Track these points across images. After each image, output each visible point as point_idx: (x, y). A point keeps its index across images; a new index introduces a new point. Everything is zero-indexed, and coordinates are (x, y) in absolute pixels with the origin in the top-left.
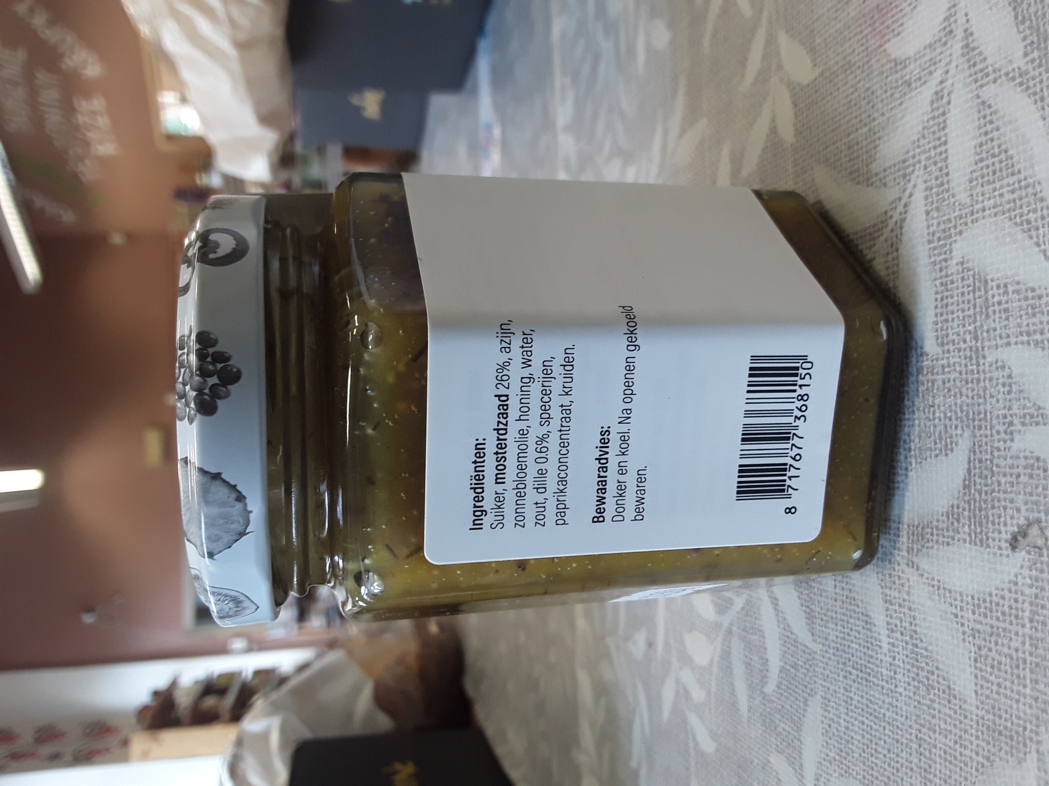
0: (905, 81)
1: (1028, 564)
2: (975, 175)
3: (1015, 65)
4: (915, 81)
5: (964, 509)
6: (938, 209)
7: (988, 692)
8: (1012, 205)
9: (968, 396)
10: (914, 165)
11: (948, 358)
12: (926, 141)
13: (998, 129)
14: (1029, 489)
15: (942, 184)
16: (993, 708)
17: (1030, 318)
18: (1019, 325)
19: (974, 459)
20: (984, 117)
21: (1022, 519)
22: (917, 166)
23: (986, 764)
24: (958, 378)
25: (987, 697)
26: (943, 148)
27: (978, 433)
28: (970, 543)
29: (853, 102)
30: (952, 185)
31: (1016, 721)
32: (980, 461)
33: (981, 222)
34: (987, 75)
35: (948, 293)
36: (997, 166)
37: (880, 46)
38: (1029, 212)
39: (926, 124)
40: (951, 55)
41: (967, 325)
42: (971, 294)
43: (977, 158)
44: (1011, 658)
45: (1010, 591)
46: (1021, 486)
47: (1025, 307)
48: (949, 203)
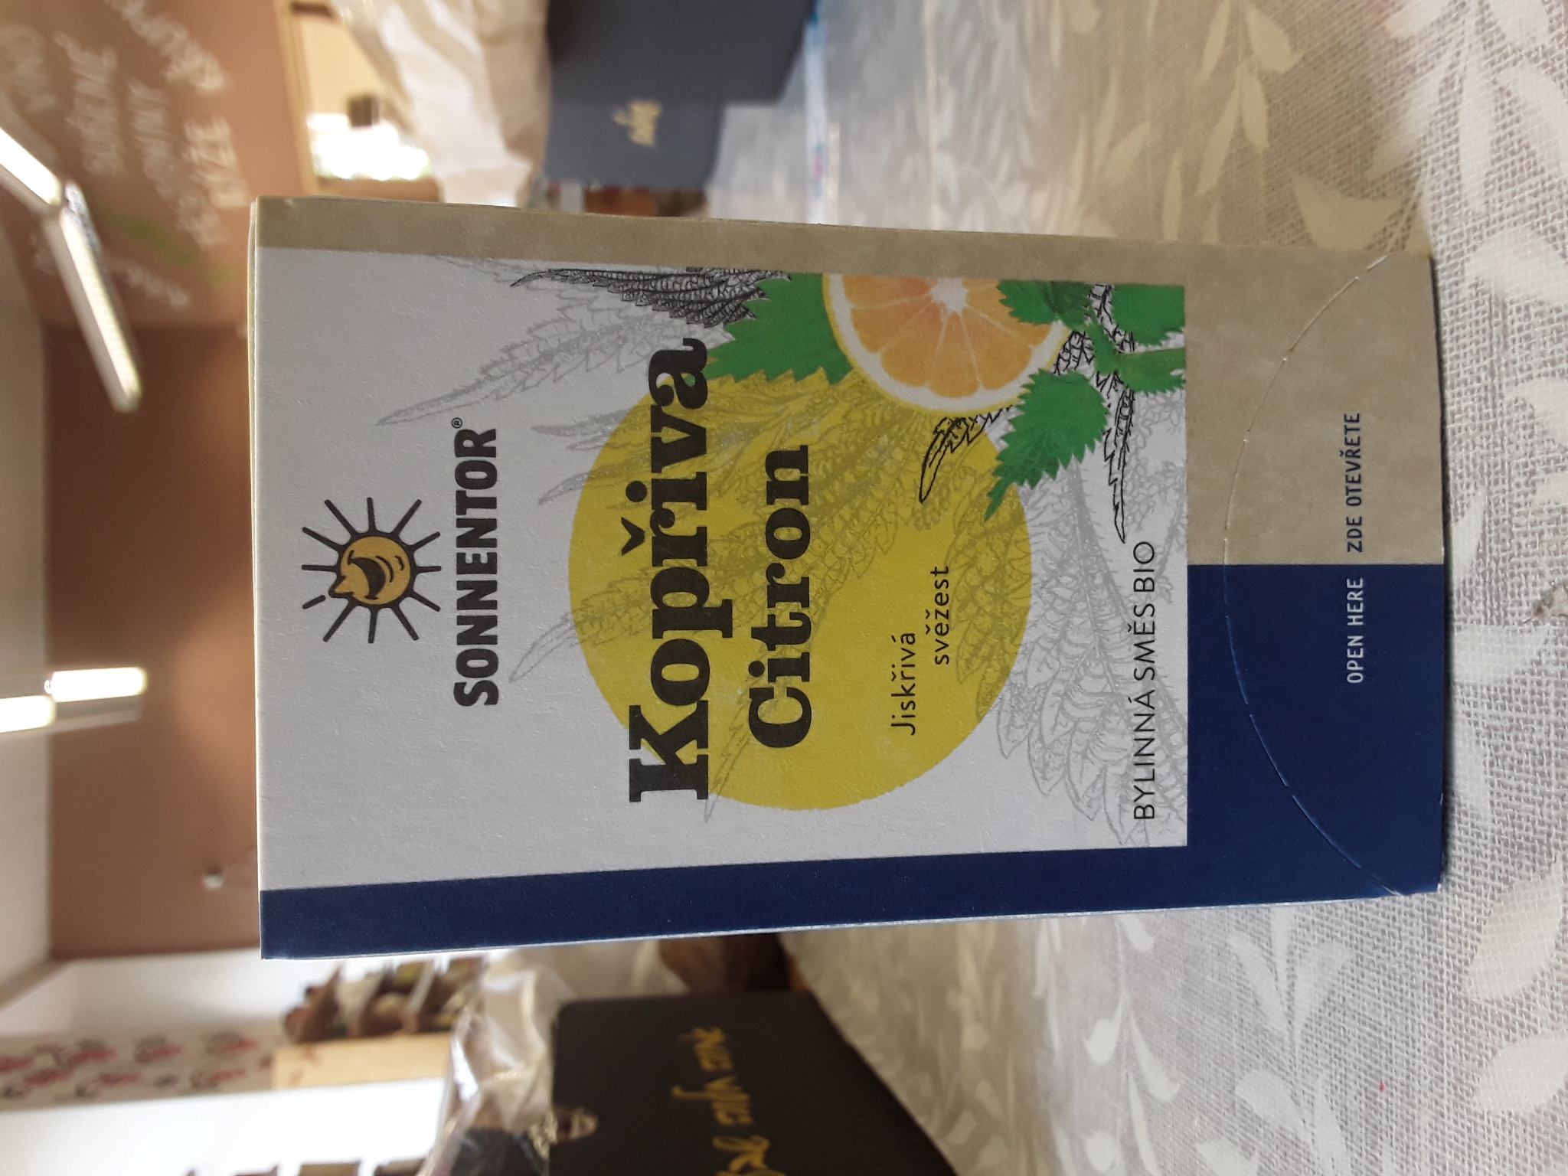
0: (1409, 67)
1: (1554, 636)
2: (1492, 177)
3: (1539, 43)
4: (1421, 65)
5: (1478, 584)
6: (1447, 221)
7: (1505, 800)
8: (1534, 211)
9: (1482, 447)
10: (1419, 169)
11: (1459, 403)
12: (1433, 139)
13: (1518, 121)
14: (1554, 548)
15: (1453, 191)
16: (1513, 817)
17: (1555, 343)
18: (1543, 354)
19: (1490, 521)
20: (1502, 107)
21: (1546, 584)
22: (1423, 170)
23: (1503, 886)
24: (1470, 425)
25: (1505, 806)
26: (1454, 147)
27: (1494, 489)
28: (1486, 623)
29: (1344, 94)
30: (1464, 191)
31: (1539, 828)
32: (1497, 523)
33: (1499, 234)
34: (1506, 56)
35: (1460, 323)
36: (1518, 165)
37: (1377, 24)
38: (1553, 218)
39: (1434, 118)
40: (1463, 33)
41: (1481, 360)
42: (1487, 323)
43: (1494, 156)
44: (1534, 754)
45: (1532, 674)
46: (1545, 545)
47: (1549, 331)
48: (1460, 214)
